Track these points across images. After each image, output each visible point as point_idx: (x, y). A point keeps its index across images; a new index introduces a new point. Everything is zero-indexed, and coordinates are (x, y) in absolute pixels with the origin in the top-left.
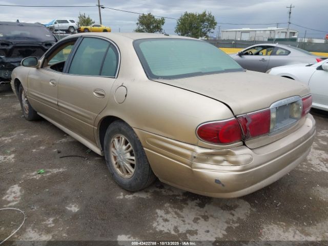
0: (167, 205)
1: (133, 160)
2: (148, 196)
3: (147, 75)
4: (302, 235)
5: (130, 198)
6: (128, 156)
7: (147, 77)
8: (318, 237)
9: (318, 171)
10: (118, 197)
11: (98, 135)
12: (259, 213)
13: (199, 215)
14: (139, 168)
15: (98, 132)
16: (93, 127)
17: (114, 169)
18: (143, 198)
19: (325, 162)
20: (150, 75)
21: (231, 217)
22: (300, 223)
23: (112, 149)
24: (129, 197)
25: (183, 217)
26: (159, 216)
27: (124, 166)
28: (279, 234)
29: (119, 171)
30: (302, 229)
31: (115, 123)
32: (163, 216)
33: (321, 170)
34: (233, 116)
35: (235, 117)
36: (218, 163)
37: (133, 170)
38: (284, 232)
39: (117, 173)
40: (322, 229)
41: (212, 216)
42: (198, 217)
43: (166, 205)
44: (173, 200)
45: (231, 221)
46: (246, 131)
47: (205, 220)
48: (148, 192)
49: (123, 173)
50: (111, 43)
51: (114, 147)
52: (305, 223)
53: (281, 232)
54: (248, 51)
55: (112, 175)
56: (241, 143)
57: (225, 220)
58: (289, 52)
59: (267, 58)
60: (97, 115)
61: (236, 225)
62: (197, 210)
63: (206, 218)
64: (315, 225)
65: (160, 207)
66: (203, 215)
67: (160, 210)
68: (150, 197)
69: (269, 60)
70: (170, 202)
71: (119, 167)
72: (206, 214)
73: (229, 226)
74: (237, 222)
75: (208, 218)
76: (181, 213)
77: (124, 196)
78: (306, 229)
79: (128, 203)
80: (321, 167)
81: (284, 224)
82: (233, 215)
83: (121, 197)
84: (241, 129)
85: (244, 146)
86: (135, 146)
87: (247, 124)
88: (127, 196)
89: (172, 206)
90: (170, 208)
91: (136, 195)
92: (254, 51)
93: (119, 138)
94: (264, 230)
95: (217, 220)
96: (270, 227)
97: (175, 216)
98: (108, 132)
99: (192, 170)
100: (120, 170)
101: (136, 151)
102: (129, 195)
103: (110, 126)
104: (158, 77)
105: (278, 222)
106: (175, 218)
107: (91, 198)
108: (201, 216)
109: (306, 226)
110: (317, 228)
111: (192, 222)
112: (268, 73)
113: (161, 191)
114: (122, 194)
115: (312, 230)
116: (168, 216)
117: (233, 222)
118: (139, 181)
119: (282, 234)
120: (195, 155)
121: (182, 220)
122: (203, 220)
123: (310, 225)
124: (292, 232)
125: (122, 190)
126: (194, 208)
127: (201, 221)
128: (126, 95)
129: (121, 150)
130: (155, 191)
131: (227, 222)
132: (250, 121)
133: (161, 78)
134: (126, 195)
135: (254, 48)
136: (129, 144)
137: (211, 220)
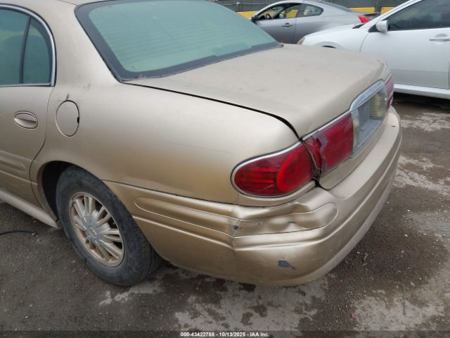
0: (192, 299)
1: (117, 236)
2: (156, 288)
3: (113, 73)
4: (415, 307)
5: (123, 299)
6: (106, 229)
7: (115, 77)
8: (438, 305)
9: (402, 186)
10: (101, 303)
11: (44, 195)
12: (342, 281)
13: (249, 308)
14: (131, 251)
15: (42, 190)
16: (29, 182)
17: (86, 252)
18: (147, 295)
19: (406, 171)
20: (121, 74)
21: (301, 299)
22: (406, 285)
23: (75, 218)
24: (123, 297)
25: (224, 319)
26: (182, 324)
27: (102, 246)
28: (382, 314)
29: (96, 254)
30: (412, 296)
31: (69, 172)
32: (189, 324)
33: (404, 184)
34: (297, 139)
35: (300, 140)
36: (279, 229)
37: (120, 252)
38: (388, 308)
39: (91, 257)
40: (437, 287)
41: (270, 304)
42: (249, 311)
43: (189, 300)
44: (200, 286)
45: (303, 307)
46: (320, 161)
47: (262, 315)
48: (156, 279)
49: (103, 256)
50: (31, 17)
51: (76, 213)
52: (412, 284)
53: (383, 309)
54: (264, 14)
55: (85, 261)
56: (312, 184)
57: (293, 308)
58: (322, 10)
59: (291, 21)
60: (31, 161)
61: (313, 312)
62: (244, 297)
63: (261, 310)
64: (427, 283)
65: (181, 307)
66: (256, 304)
67: (180, 313)
68: (159, 290)
69: (296, 25)
70: (196, 293)
71: (94, 247)
72: (261, 302)
73: (303, 316)
74: (313, 307)
75: (265, 309)
76: (219, 311)
77: (113, 297)
78: (417, 292)
79: (123, 312)
80: (403, 179)
81: (383, 292)
82: (304, 294)
83: (108, 301)
84: (312, 160)
85: (319, 189)
86: (114, 211)
87: (322, 150)
88: (119, 295)
89: (200, 298)
90: (197, 305)
91: (135, 290)
92: (272, 13)
93: (82, 197)
94: (357, 312)
95: (280, 308)
96: (365, 302)
97: (210, 319)
98: (60, 188)
99: (233, 251)
100: (96, 251)
101: (120, 221)
102: (122, 293)
103: (61, 177)
104: (136, 76)
105: (374, 291)
106: (210, 323)
107: (52, 315)
108: (253, 308)
109: (415, 288)
110: (430, 288)
111: (242, 324)
112: (301, 43)
113: (177, 273)
114: (108, 293)
115: (425, 293)
116: (197, 323)
117: (308, 308)
118: (135, 271)
119: (386, 312)
120: (235, 223)
121: (223, 325)
122: (258, 314)
123: (420, 284)
124: (399, 305)
125: (106, 285)
126: (239, 296)
127: (256, 319)
128: (78, 119)
129: (90, 218)
130: (166, 275)
131: (298, 311)
132: (325, 142)
133: (143, 76)
134: (116, 294)
135: (271, 8)
136: (103, 208)
137: (270, 312)
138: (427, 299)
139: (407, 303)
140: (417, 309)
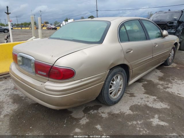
53: (12, 108)
64: (9, 121)
105: (18, 109)
109: (10, 118)
138: (5, 118)
139: (8, 113)
140: (5, 114)
